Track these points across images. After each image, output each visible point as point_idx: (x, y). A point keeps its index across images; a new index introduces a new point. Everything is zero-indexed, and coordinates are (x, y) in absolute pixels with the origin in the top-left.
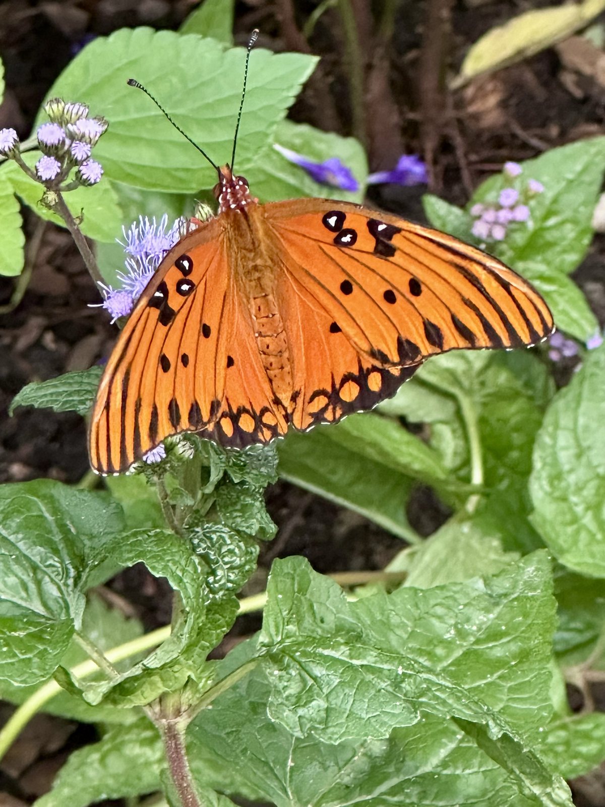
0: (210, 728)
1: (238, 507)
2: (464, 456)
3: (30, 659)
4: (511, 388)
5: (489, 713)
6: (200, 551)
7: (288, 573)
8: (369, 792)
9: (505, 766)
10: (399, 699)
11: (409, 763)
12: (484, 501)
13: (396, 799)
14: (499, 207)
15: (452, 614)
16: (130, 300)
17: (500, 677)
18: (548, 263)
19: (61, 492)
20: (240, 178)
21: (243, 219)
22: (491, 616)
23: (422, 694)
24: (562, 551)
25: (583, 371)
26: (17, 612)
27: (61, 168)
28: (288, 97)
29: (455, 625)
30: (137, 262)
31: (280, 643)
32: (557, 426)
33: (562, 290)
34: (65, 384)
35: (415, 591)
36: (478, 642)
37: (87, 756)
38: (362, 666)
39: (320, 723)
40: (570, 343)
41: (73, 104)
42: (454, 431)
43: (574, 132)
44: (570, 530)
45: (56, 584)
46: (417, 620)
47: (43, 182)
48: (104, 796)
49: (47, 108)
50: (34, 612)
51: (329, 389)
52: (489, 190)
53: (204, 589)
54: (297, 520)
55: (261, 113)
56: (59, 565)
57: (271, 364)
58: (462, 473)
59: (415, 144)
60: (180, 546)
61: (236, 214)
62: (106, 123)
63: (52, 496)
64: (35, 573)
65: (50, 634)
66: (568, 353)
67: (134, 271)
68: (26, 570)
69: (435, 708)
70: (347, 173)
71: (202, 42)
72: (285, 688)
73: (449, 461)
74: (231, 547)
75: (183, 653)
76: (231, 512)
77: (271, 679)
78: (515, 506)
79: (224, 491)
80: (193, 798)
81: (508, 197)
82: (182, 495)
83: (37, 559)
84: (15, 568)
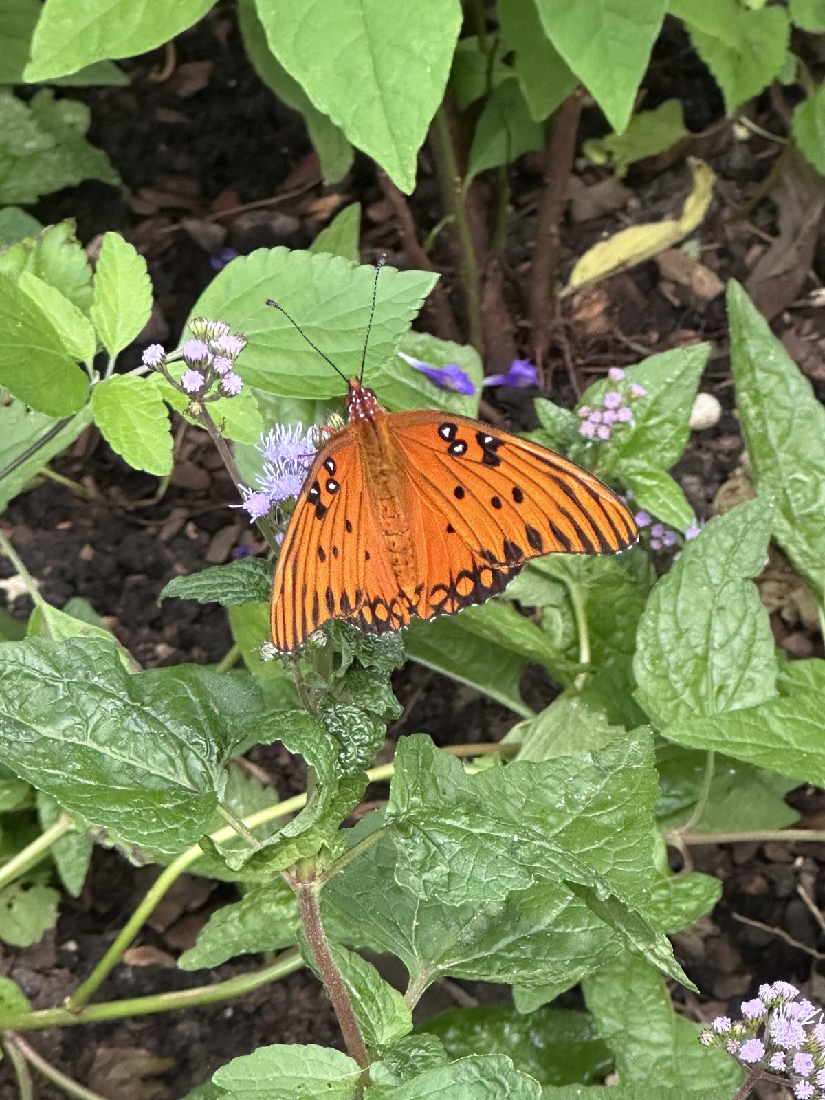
0: (341, 890)
1: (368, 690)
2: (573, 637)
3: (177, 829)
4: (617, 575)
5: (597, 877)
6: (332, 730)
7: (413, 750)
8: (488, 950)
9: (613, 926)
10: (516, 864)
11: (524, 922)
12: (591, 677)
13: (512, 955)
14: (604, 409)
15: (562, 785)
16: (268, 502)
17: (608, 843)
18: (649, 460)
19: (204, 675)
20: (368, 390)
21: (372, 430)
22: (599, 787)
23: (537, 858)
24: (664, 725)
25: (681, 560)
26: (165, 786)
27: (204, 381)
28: (411, 311)
29: (566, 795)
30: (274, 467)
31: (405, 813)
32: (658, 610)
33: (662, 485)
34: (207, 578)
35: (529, 763)
36: (587, 810)
37: (230, 913)
38: (481, 834)
39: (442, 887)
40: (670, 533)
41: (215, 322)
42: (563, 615)
43: (673, 337)
44: (670, 705)
45: (201, 760)
46: (532, 791)
47: (188, 394)
48: (243, 951)
49: (192, 325)
50: (180, 786)
51: (448, 584)
52: (594, 393)
53: (336, 765)
54: (419, 695)
55: (387, 326)
56: (203, 743)
57: (397, 561)
58: (571, 652)
59: (526, 348)
60: (315, 726)
61: (364, 423)
62: (245, 339)
63: (197, 679)
64: (181, 750)
65: (196, 806)
66: (667, 542)
67: (271, 474)
68: (173, 748)
69: (547, 872)
70: (464, 377)
71: (333, 260)
72: (411, 854)
73: (559, 642)
74: (361, 726)
75: (317, 822)
76: (361, 695)
77: (398, 846)
78: (619, 684)
79: (354, 675)
80: (327, 955)
81: (612, 399)
82: (315, 679)
83: (183, 738)
84: (164, 745)
